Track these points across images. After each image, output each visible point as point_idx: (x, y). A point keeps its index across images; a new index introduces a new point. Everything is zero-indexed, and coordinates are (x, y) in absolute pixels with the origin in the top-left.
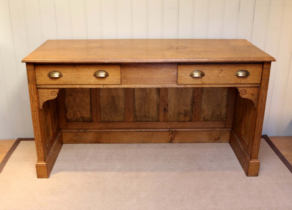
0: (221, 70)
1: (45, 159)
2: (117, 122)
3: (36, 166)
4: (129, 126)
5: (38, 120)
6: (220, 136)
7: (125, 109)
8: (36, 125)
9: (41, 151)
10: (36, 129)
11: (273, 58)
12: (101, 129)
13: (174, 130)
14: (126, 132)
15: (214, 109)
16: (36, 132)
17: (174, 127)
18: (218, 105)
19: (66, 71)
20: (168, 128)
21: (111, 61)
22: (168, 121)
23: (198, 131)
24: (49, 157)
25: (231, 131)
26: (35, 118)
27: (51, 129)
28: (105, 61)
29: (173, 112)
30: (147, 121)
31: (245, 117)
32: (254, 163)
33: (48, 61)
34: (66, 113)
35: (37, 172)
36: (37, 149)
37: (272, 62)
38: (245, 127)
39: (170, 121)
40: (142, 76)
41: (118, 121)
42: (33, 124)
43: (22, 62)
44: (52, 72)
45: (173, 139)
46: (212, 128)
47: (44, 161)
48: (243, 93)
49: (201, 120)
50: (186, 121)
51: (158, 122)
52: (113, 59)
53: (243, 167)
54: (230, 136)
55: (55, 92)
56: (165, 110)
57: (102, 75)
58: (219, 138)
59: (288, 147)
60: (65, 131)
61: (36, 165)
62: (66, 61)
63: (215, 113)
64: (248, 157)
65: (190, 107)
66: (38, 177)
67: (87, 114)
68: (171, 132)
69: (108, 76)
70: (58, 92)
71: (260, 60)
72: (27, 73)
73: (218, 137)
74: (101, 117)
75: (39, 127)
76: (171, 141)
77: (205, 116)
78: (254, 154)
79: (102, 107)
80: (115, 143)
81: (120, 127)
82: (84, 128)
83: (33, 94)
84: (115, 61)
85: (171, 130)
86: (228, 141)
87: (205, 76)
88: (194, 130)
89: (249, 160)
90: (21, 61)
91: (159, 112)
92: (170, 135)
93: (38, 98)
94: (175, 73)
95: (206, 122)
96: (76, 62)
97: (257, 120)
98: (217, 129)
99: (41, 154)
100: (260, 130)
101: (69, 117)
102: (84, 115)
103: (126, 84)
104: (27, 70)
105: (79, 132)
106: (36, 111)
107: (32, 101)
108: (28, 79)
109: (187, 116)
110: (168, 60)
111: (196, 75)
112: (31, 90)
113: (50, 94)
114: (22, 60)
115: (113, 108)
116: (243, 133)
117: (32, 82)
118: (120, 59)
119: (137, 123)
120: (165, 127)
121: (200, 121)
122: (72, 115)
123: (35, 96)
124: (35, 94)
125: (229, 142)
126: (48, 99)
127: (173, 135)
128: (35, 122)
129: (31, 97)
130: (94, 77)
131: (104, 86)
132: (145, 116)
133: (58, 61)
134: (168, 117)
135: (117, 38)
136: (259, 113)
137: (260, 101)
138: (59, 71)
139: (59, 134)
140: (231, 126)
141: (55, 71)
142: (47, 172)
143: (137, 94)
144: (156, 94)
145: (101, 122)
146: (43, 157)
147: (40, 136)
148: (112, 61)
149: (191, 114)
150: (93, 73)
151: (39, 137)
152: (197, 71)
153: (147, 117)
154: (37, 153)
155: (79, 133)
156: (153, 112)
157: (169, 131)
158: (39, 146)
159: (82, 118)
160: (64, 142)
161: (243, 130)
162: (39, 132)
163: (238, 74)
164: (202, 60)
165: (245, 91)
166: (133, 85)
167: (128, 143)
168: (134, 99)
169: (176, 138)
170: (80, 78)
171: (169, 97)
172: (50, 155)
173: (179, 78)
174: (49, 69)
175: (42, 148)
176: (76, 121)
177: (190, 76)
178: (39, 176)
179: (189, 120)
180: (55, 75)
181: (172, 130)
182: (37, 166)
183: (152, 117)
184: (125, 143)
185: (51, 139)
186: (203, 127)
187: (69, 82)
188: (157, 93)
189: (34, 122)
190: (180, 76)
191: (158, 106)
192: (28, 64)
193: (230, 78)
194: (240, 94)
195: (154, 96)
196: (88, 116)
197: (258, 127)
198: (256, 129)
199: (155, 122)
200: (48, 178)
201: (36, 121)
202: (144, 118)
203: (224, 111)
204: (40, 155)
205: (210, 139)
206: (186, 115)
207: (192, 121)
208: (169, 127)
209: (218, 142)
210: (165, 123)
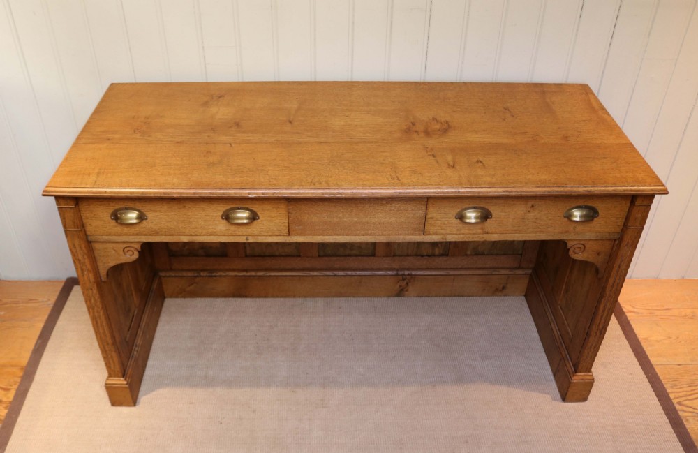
0: (533, 206)
1: (125, 371)
2: (282, 258)
3: (106, 387)
4: (307, 265)
5: (100, 306)
6: (507, 284)
8: (96, 314)
9: (113, 360)
10: (97, 322)
12: (247, 271)
13: (408, 272)
14: (301, 277)
16: (98, 327)
17: (407, 267)
19: (154, 209)
20: (394, 270)
21: (263, 193)
22: (394, 256)
23: (461, 275)
25: (531, 275)
26: (93, 301)
28: (249, 194)
30: (349, 256)
32: (582, 379)
33: (106, 192)
35: (110, 396)
38: (567, 291)
39: (399, 256)
40: (341, 218)
41: (283, 255)
43: (44, 195)
44: (121, 209)
45: (405, 290)
46: (491, 268)
47: (123, 376)
48: (577, 250)
49: (469, 253)
50: (434, 256)
51: (372, 258)
52: (269, 189)
53: (554, 376)
54: (529, 284)
55: (132, 249)
57: (243, 218)
58: (503, 288)
60: (168, 275)
61: (106, 384)
62: (151, 193)
64: (570, 365)
66: (114, 405)
68: (401, 278)
69: (257, 219)
70: (139, 249)
71: (631, 190)
72: (60, 214)
73: (501, 286)
74: (245, 247)
75: (103, 318)
76: (400, 293)
77: (478, 246)
78: (585, 364)
80: (278, 297)
81: (288, 267)
82: (208, 268)
83: (80, 257)
84: (274, 193)
85: (400, 273)
86: (524, 294)
87: (493, 219)
88: (452, 272)
89: (570, 370)
90: (41, 193)
92: (399, 281)
93: (94, 261)
94: (421, 213)
95: (479, 256)
96: (175, 196)
97: (602, 306)
98: (503, 272)
99: (115, 366)
100: (605, 322)
101: (174, 247)
102: (206, 244)
103: (301, 234)
104: (58, 208)
105: (197, 276)
106: (92, 289)
107: (79, 269)
108: (65, 226)
109: (437, 245)
110: (406, 191)
111: (471, 217)
112: (75, 247)
113: (121, 253)
114: (44, 191)
116: (561, 301)
117: (75, 233)
118: (287, 189)
119: (326, 258)
120: (387, 267)
121: (467, 255)
122: (181, 244)
123: (87, 261)
124: (85, 257)
125: (526, 296)
126: (119, 262)
127: (405, 282)
128: (93, 309)
129: (77, 262)
130: (225, 222)
131: (247, 239)
132: (344, 246)
133: (131, 193)
134: (396, 247)
136: (608, 289)
137: (615, 269)
138: (137, 207)
139: (155, 285)
140: (532, 265)
141: (127, 210)
142: (132, 396)
145: (246, 256)
146: (119, 369)
148: (267, 193)
150: (220, 214)
152: (474, 208)
153: (348, 247)
155: (198, 279)
157: (397, 275)
158: (108, 352)
159: (202, 248)
160: (166, 295)
162: (106, 327)
163: (571, 215)
165: (582, 247)
166: (319, 237)
167: (305, 297)
169: (410, 288)
170: (191, 222)
172: (135, 353)
173: (429, 222)
174: (111, 204)
175: (114, 354)
176: (189, 254)
177: (457, 218)
178: (115, 402)
179: (441, 252)
180: (128, 219)
181: (403, 272)
182: (109, 388)
183: (360, 247)
185: (135, 313)
187: (164, 230)
189: (91, 310)
190: (431, 218)
192: (59, 198)
193: (551, 222)
194: (571, 253)
196: (216, 245)
197: (602, 316)
199: (365, 258)
200: (134, 402)
201: (96, 308)
202: (342, 249)
204: (112, 366)
205: (484, 290)
206: (434, 245)
207: (447, 256)
208: (397, 267)
209: (500, 296)
210: (388, 258)
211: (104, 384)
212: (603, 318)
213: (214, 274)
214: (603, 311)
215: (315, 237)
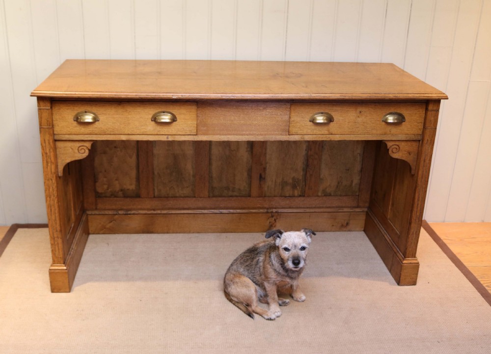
0: (360, 112)
1: (65, 260)
2: (181, 198)
3: (49, 272)
4: (200, 205)
5: (56, 195)
6: (349, 220)
7: (194, 176)
8: (52, 202)
9: (58, 247)
10: (51, 210)
11: (444, 94)
12: (154, 210)
13: (276, 210)
14: (195, 215)
15: (341, 177)
16: (51, 215)
17: (274, 206)
18: (346, 170)
19: (104, 112)
20: (265, 208)
21: (182, 96)
22: (265, 196)
23: (315, 212)
24: (70, 256)
25: (367, 212)
26: (51, 190)
27: (72, 209)
28: (173, 96)
29: (274, 181)
30: (231, 196)
31: (394, 189)
32: (411, 263)
33: (75, 94)
34: (95, 182)
35: (51, 282)
36: (53, 243)
37: (442, 100)
38: (393, 204)
39: (268, 197)
40: (232, 121)
41: (182, 195)
42: (46, 202)
43: (31, 96)
44: (82, 112)
45: (273, 226)
46: (337, 207)
47: (64, 263)
48: (394, 150)
49: (320, 194)
50: (294, 196)
51: (249, 198)
52: (186, 93)
53: (390, 271)
54: (366, 220)
55: (85, 148)
56: (262, 178)
57: (166, 118)
58: (347, 224)
59: (461, 240)
60: (93, 213)
61: (50, 270)
62: (106, 95)
63: (342, 183)
64: (401, 255)
65: (302, 173)
66: (53, 291)
67: (131, 185)
68: (270, 215)
69: (176, 121)
70: (90, 148)
71: (424, 96)
72: (39, 114)
73: (346, 223)
74: (154, 189)
75: (56, 206)
76: (270, 229)
77: (326, 188)
78: (410, 249)
79: (156, 173)
80: (177, 233)
81: (186, 206)
82: (125, 208)
83: (48, 151)
84: (189, 96)
85: (270, 211)
86: (363, 229)
87: (335, 122)
88: (308, 210)
89: (401, 258)
90: (30, 94)
91: (251, 181)
92: (269, 218)
93: (56, 156)
94: (286, 117)
95: (328, 197)
96: (123, 97)
97: (417, 195)
98: (345, 210)
99: (59, 252)
100: (420, 210)
101: (100, 190)
102: (125, 186)
103: (204, 134)
104: (39, 109)
105: (116, 214)
106: (52, 180)
107: (45, 162)
108: (41, 124)
109: (296, 187)
110: (277, 95)
111: (320, 119)
112: (45, 142)
113: (76, 151)
114: (32, 93)
115: (174, 174)
116: (389, 215)
117: (47, 130)
118: (197, 93)
119: (214, 198)
120: (259, 206)
121: (318, 196)
122: (105, 187)
123: (52, 154)
124: (51, 150)
125: (365, 230)
126: (73, 159)
127: (273, 219)
128: (50, 198)
129: (45, 155)
130: (153, 123)
131: (167, 138)
132: (228, 188)
133: (92, 95)
134: (266, 189)
135: (184, 59)
136: (419, 183)
137: (422, 163)
138: (93, 111)
139: (84, 218)
140: (367, 205)
141: (86, 112)
142: (69, 282)
143: (215, 151)
144: (247, 151)
145: (154, 197)
146: (61, 256)
147: (58, 222)
148: (185, 96)
149: (304, 184)
150: (150, 116)
151: (56, 223)
152: (322, 113)
153: (231, 189)
154: (52, 251)
155: (117, 216)
156: (241, 182)
157: (267, 212)
158: (56, 239)
159: (122, 190)
160: (90, 232)
161: (390, 211)
162: (57, 215)
163: (387, 119)
164: (331, 96)
165: (397, 147)
166: (217, 136)
167: (198, 233)
168: (210, 159)
169: (278, 224)
170: (129, 124)
171: (268, 157)
172: (72, 253)
173: (292, 124)
174: (76, 108)
175: (60, 241)
176: (112, 195)
177: (310, 121)
178: (54, 289)
180: (86, 119)
181: (271, 210)
182: (52, 273)
183: (239, 189)
184: (193, 233)
185: (72, 226)
186: (321, 206)
187: (110, 129)
188: (249, 149)
189: (48, 199)
190: (293, 121)
191: (250, 171)
192: (41, 99)
193: (374, 125)
194: (390, 152)
195: (244, 154)
196: (133, 187)
197: (418, 205)
198: (415, 209)
199: (243, 198)
200: (69, 292)
201: (52, 197)
202: (226, 191)
203: (356, 180)
204: (57, 253)
205: (333, 226)
206: (294, 187)
207: (304, 196)
208: (267, 206)
209: (345, 231)
210: (261, 198)
211: (48, 269)
212: (419, 206)
213: (129, 212)
214: (418, 200)
215: (214, 136)
